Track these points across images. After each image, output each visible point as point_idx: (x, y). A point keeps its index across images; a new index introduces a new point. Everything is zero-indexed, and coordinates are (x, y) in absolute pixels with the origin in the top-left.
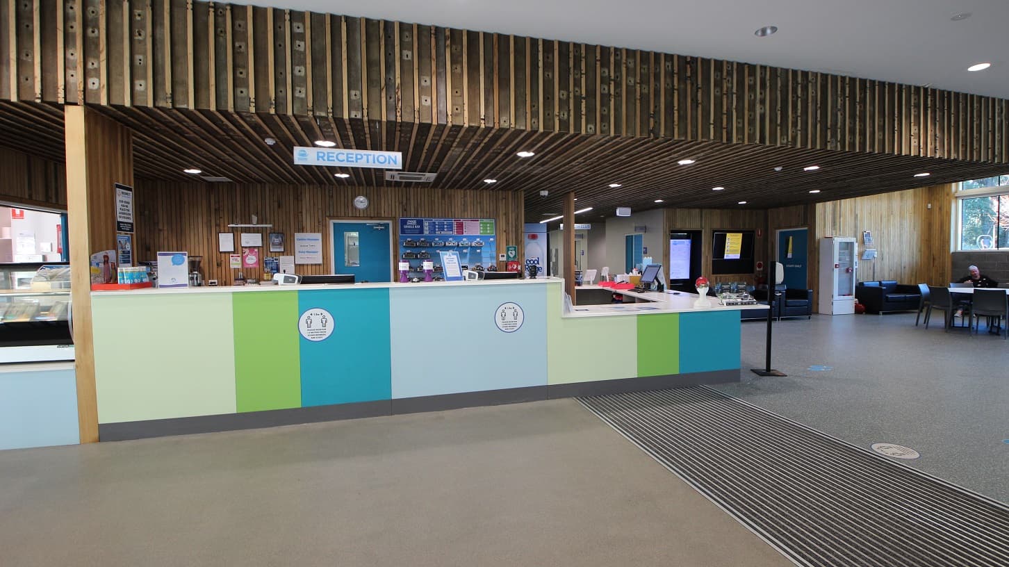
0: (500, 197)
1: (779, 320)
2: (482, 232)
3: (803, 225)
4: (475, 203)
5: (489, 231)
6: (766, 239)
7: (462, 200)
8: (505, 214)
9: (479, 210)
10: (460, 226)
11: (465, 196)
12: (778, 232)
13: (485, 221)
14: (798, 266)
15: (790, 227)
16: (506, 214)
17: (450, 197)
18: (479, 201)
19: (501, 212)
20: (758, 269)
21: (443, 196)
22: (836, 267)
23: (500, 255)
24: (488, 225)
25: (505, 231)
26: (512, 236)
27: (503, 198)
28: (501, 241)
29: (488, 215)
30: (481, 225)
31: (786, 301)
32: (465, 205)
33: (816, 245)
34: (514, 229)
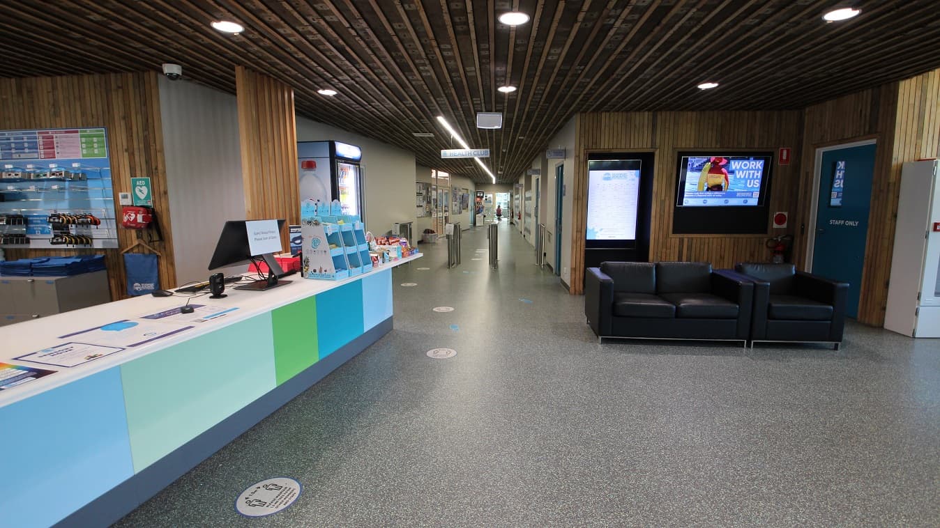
0: (113, 86)
1: (749, 346)
2: (85, 152)
3: (868, 135)
4: (72, 98)
5: (96, 151)
6: (796, 168)
7: (51, 94)
8: (124, 118)
9: (79, 113)
10: (49, 145)
11: (54, 88)
12: (820, 151)
13: (89, 131)
14: (851, 223)
15: (842, 141)
16: (126, 117)
17: (30, 92)
18: (77, 94)
19: (118, 112)
20: (775, 226)
21: (20, 92)
22: (935, 229)
23: (120, 195)
24: (95, 139)
25: (126, 150)
26: (140, 159)
27: (119, 87)
28: (121, 166)
29: (95, 120)
30: (84, 140)
31: (770, 306)
32: (55, 105)
33: (892, 178)
34: (142, 146)
